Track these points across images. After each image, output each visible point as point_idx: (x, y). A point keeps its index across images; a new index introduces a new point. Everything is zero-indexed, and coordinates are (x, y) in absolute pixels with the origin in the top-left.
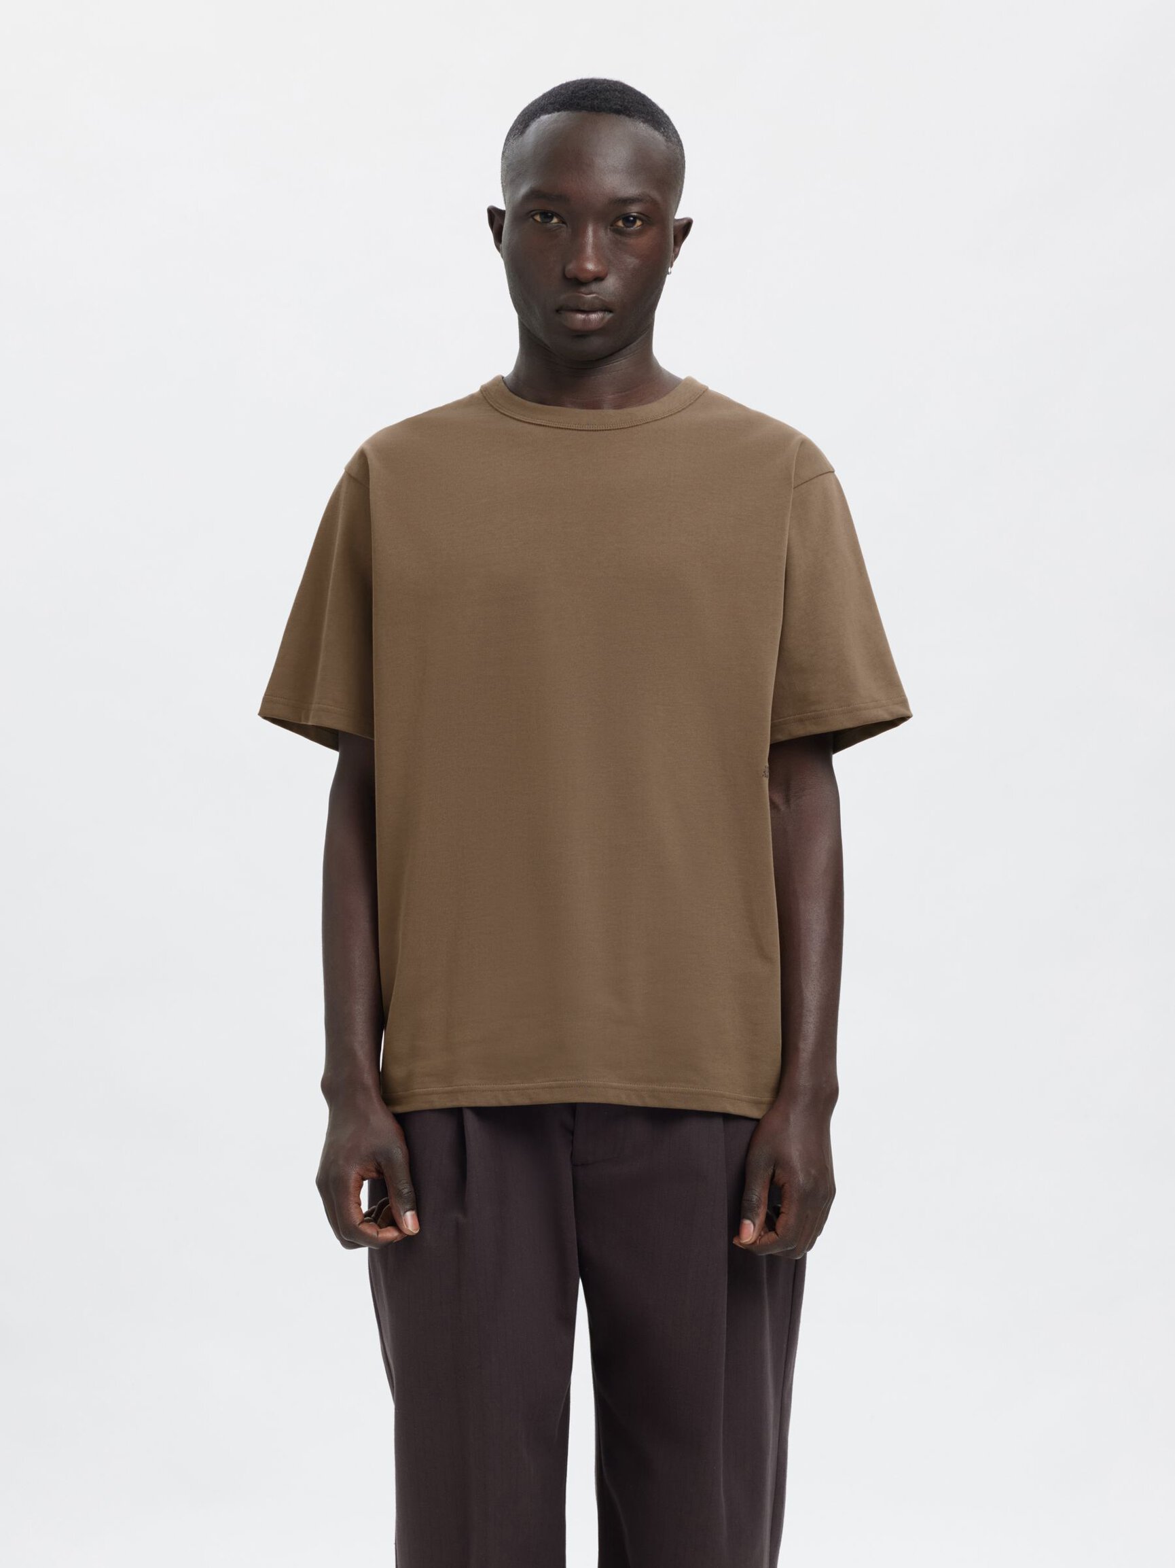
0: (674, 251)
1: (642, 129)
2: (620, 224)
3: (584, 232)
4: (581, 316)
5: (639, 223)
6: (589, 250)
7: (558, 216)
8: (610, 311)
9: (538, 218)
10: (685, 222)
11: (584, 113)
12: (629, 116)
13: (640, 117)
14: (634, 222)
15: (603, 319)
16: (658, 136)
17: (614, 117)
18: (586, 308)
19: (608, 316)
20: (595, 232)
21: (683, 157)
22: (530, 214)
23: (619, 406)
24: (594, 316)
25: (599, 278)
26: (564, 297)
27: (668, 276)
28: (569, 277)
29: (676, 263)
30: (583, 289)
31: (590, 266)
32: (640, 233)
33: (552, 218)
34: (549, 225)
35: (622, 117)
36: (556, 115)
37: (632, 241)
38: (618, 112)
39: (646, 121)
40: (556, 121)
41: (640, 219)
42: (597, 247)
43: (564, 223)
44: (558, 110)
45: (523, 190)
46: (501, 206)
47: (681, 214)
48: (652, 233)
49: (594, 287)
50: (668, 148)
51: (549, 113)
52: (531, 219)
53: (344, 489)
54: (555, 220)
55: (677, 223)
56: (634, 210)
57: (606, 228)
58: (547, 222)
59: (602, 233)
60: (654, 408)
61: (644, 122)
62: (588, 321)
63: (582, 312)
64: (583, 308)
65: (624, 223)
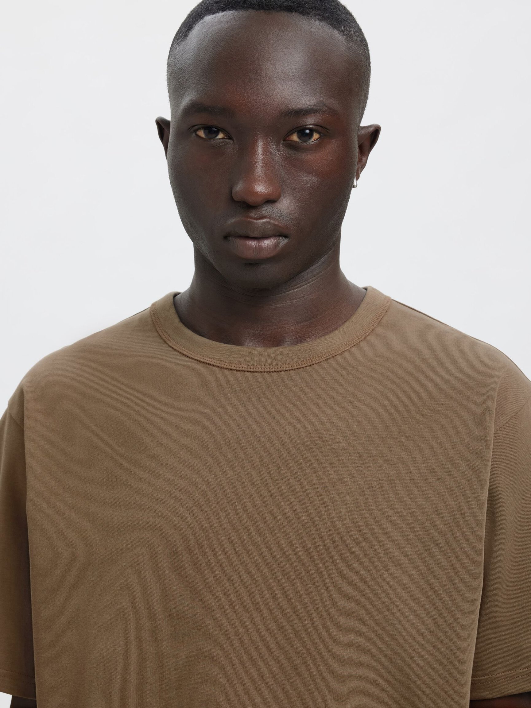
0: (360, 161)
1: (318, 27)
2: (295, 137)
3: (254, 148)
4: (253, 243)
5: (316, 136)
6: (259, 170)
7: (223, 131)
8: (286, 237)
9: (201, 133)
10: (372, 129)
11: (251, 12)
12: (303, 13)
13: (315, 15)
14: (310, 135)
15: (277, 245)
16: (337, 35)
17: (285, 16)
18: (256, 234)
19: (283, 242)
20: (265, 148)
21: (368, 58)
22: (193, 129)
24: (267, 243)
25: (271, 201)
26: (231, 223)
27: (353, 189)
28: (236, 199)
29: (363, 175)
30: (253, 214)
31: (261, 188)
32: (319, 146)
33: (217, 133)
34: (213, 142)
35: (295, 16)
36: (220, 14)
37: (309, 157)
38: (289, 9)
39: (323, 18)
40: (220, 22)
41: (318, 132)
42: (267, 164)
43: (230, 138)
44: (223, 10)
45: (186, 101)
47: (366, 121)
48: (333, 146)
49: (266, 210)
50: (349, 48)
51: (214, 13)
52: (194, 134)
54: (221, 136)
55: (362, 132)
56: (310, 121)
57: (278, 143)
58: (213, 138)
59: (273, 148)
61: (321, 20)
62: (261, 249)
63: (254, 238)
64: (252, 235)
65: (299, 137)
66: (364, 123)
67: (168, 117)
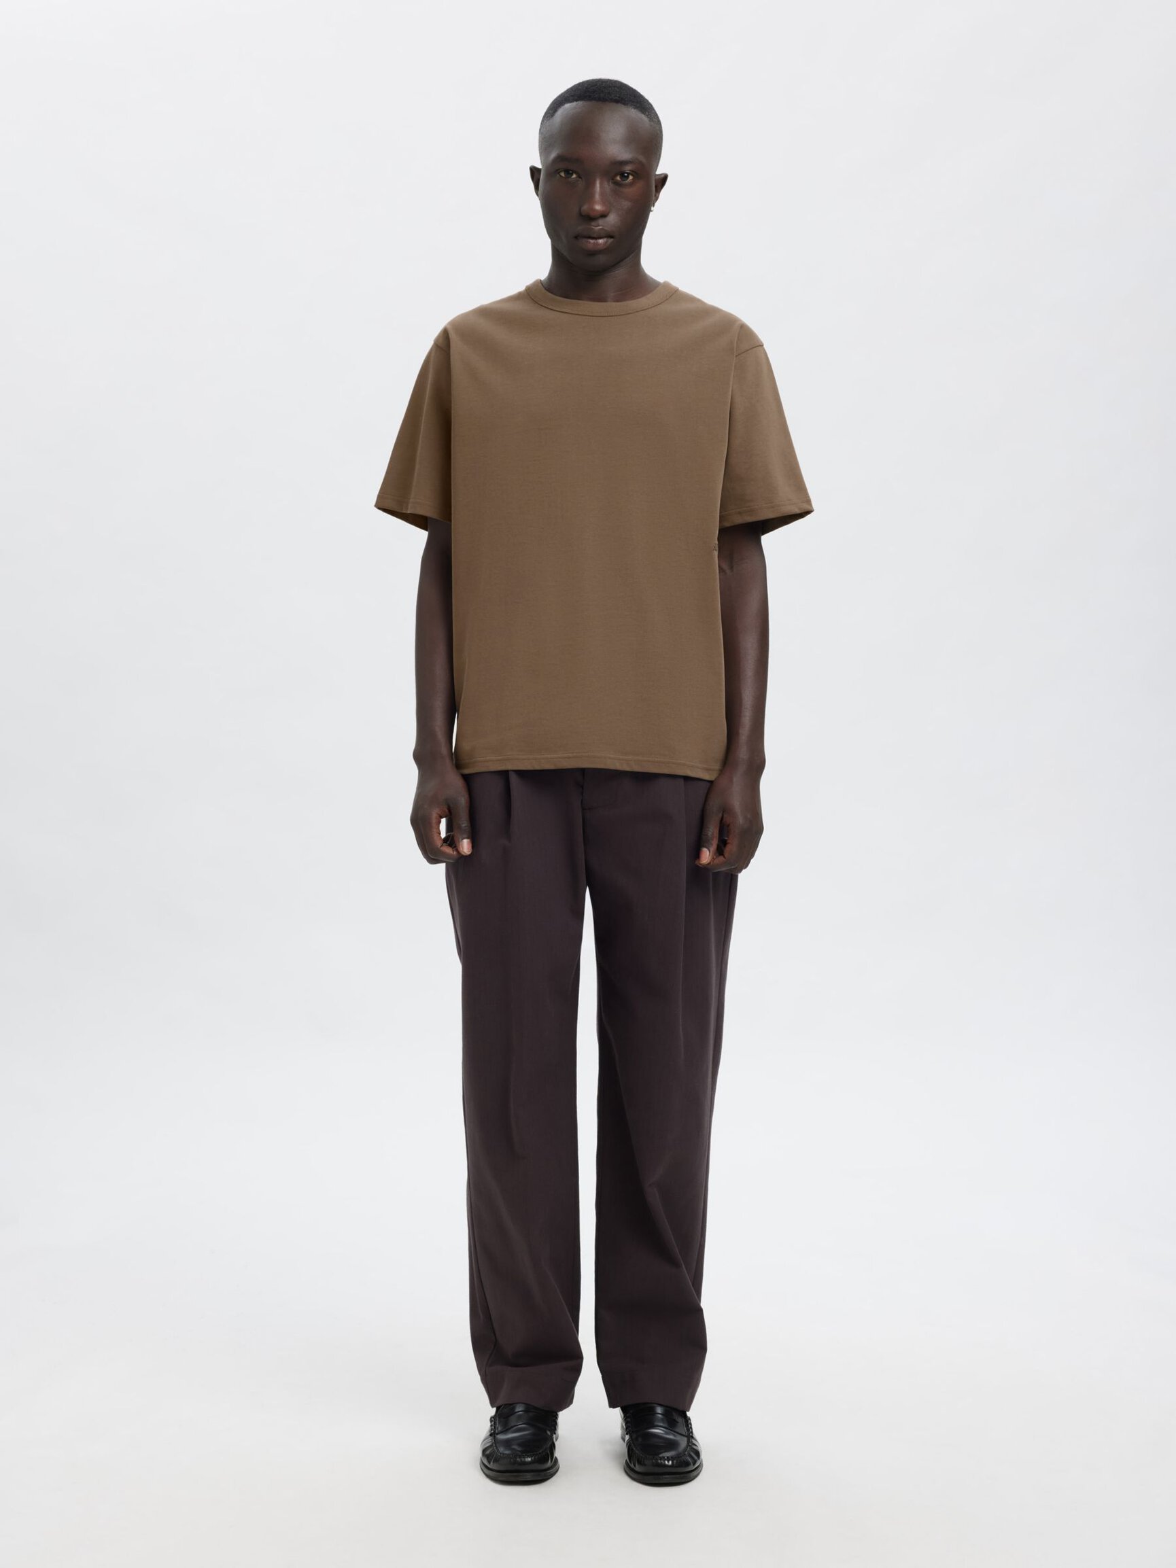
0: (655, 195)
1: (633, 113)
2: (618, 178)
3: (594, 184)
4: (592, 241)
5: (631, 177)
6: (597, 197)
7: (576, 173)
8: (611, 237)
9: (563, 174)
10: (663, 176)
11: (594, 102)
12: (624, 104)
13: (631, 105)
14: (628, 177)
15: (606, 242)
16: (643, 117)
17: (614, 105)
18: (595, 236)
19: (611, 240)
20: (601, 184)
21: (661, 132)
22: (558, 172)
23: (618, 299)
24: (601, 241)
25: (604, 216)
26: (580, 228)
27: (651, 213)
28: (583, 214)
29: (657, 204)
30: (593, 223)
31: (598, 207)
32: (632, 184)
33: (572, 174)
34: (570, 180)
35: (619, 105)
36: (574, 104)
37: (627, 191)
38: (617, 102)
39: (636, 107)
40: (575, 108)
41: (632, 175)
42: (602, 194)
43: (580, 177)
44: (577, 101)
45: (553, 155)
46: (539, 166)
47: (659, 171)
48: (640, 184)
49: (601, 221)
50: (651, 126)
51: (571, 102)
52: (558, 175)
53: (433, 355)
54: (574, 176)
55: (657, 177)
56: (628, 168)
57: (608, 182)
58: (568, 177)
59: (606, 184)
60: (643, 301)
61: (635, 108)
62: (598, 244)
63: (593, 238)
64: (593, 236)
65: (621, 178)
66: (658, 172)
67: (539, 165)
